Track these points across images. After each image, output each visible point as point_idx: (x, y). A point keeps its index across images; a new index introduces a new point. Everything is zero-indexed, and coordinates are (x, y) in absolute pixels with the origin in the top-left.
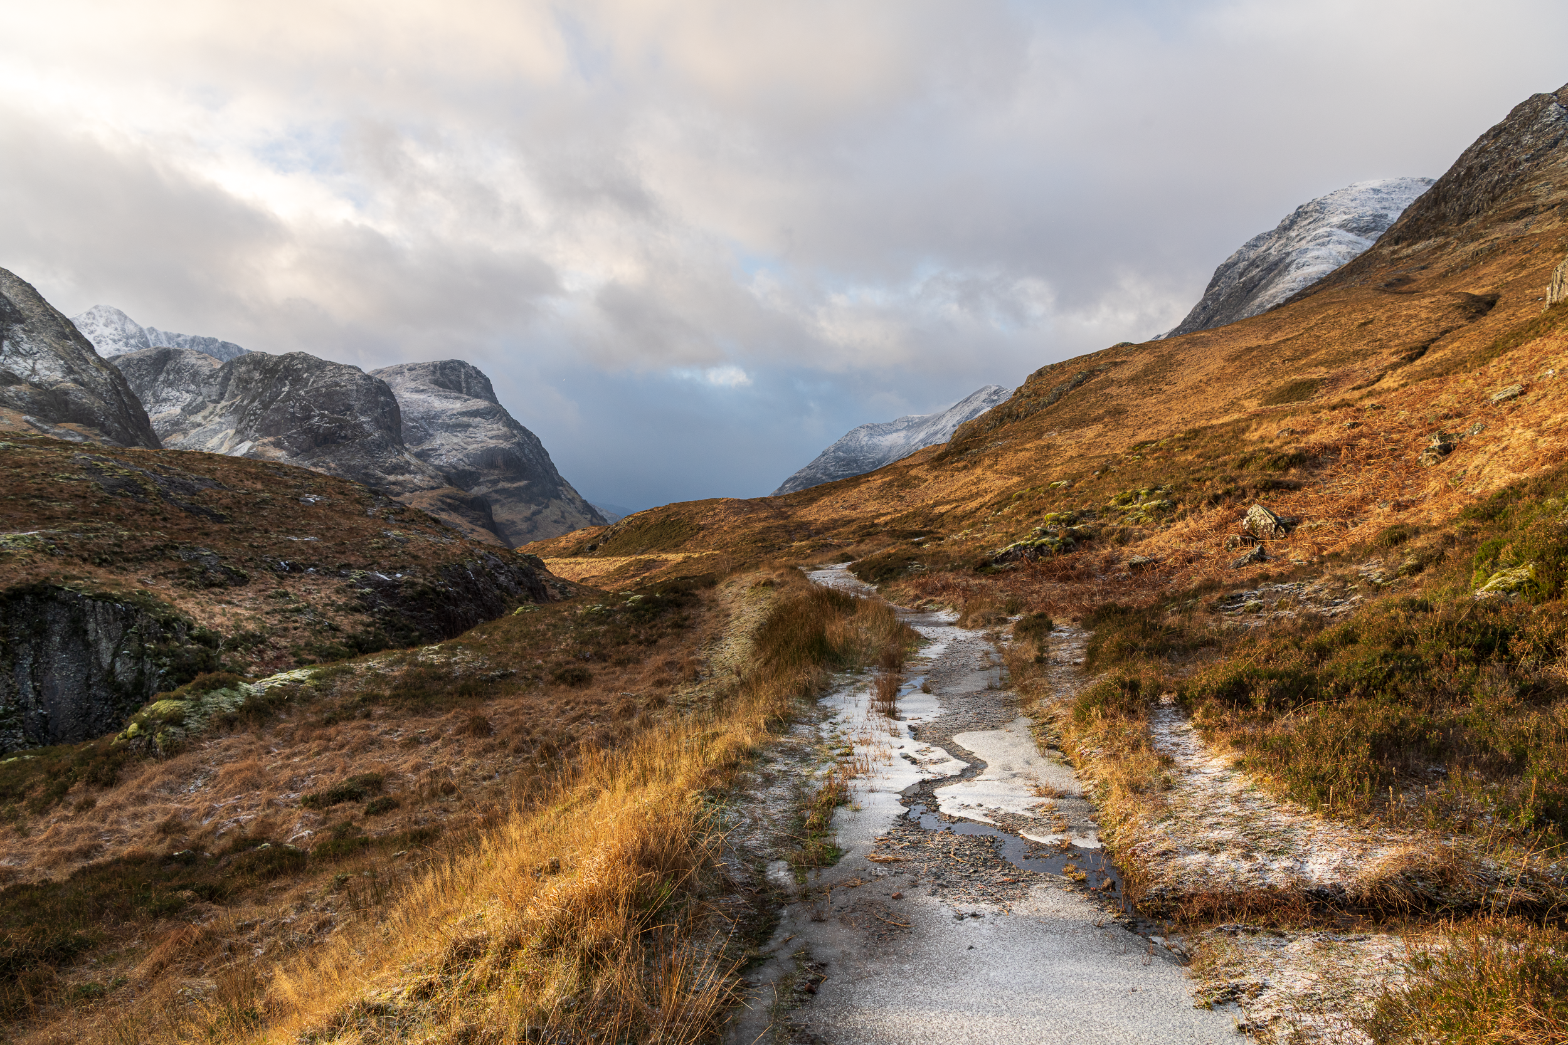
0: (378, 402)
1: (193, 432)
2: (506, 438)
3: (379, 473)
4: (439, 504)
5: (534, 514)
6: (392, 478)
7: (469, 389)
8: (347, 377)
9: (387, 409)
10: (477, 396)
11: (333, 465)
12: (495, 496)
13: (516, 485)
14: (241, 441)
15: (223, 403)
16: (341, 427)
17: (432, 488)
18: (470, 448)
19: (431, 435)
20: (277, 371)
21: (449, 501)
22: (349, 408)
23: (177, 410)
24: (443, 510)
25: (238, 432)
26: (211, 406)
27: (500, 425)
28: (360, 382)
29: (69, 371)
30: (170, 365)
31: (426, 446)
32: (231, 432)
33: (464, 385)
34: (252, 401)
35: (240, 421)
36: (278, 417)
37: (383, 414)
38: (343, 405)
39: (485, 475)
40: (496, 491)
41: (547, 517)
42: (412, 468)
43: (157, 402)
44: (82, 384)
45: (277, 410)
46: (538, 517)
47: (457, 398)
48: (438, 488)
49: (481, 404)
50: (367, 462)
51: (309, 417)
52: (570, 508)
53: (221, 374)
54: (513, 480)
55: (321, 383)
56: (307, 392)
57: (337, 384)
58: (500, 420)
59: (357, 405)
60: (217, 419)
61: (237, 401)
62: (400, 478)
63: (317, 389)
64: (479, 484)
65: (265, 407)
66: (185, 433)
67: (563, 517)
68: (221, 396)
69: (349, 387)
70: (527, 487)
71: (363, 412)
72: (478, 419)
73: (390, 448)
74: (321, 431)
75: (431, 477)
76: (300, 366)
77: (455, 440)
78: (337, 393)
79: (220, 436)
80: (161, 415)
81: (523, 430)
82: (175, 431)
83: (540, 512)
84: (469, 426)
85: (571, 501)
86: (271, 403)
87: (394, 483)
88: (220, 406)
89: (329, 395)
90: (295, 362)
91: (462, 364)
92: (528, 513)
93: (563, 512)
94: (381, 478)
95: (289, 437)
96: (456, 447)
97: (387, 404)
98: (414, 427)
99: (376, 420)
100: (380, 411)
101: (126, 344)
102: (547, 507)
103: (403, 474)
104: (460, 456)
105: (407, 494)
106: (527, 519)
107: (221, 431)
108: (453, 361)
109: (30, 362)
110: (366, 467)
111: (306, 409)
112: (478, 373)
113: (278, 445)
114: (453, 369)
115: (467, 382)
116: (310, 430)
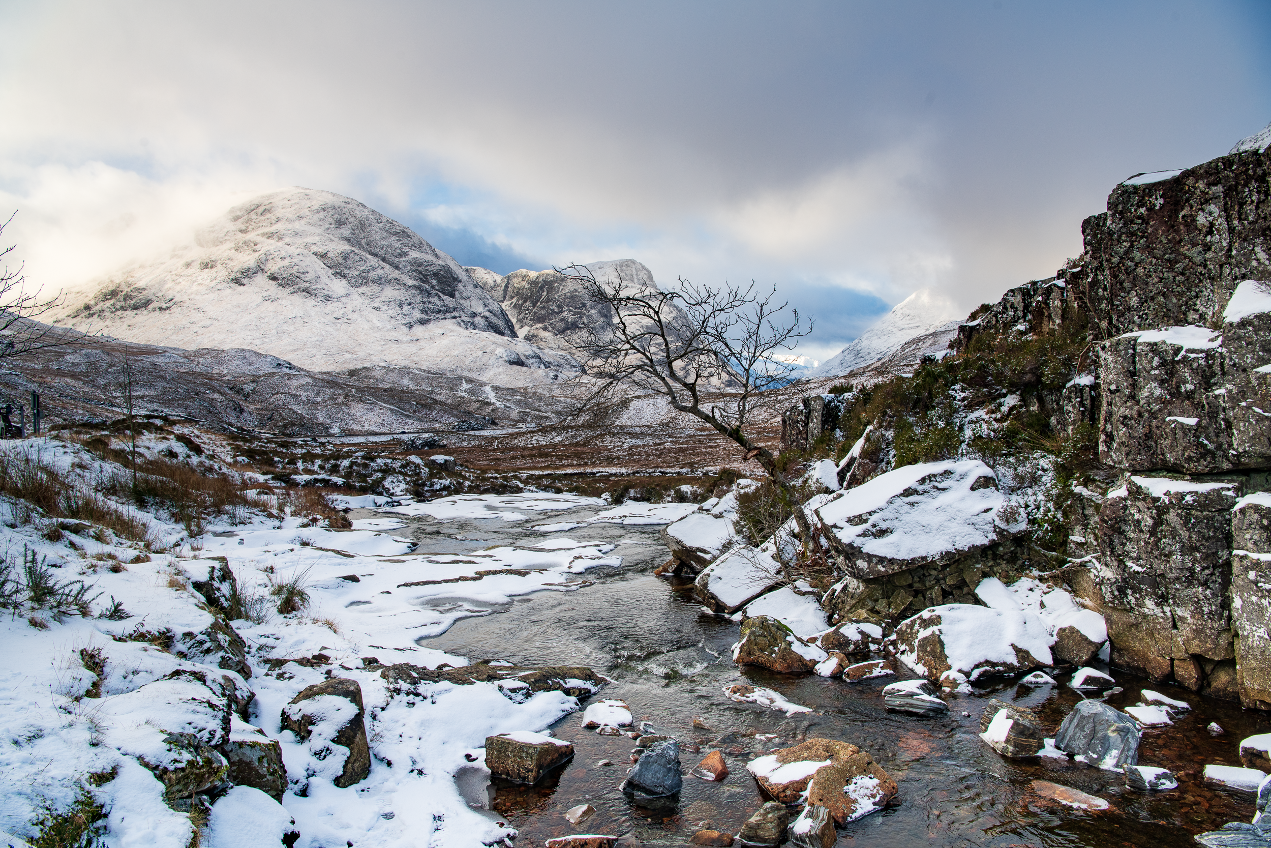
7: (638, 279)
10: (644, 285)
14: (522, 327)
15: (506, 302)
16: (581, 317)
20: (538, 283)
22: (584, 305)
25: (519, 321)
29: (485, 306)
33: (635, 276)
34: (525, 301)
35: (519, 313)
36: (543, 312)
37: (602, 308)
38: (581, 303)
45: (544, 308)
47: (633, 287)
49: (648, 291)
51: (562, 312)
53: (503, 284)
55: (567, 291)
56: (559, 296)
57: (576, 290)
59: (589, 303)
61: (514, 300)
63: (565, 294)
65: (534, 305)
68: (504, 297)
69: (583, 292)
74: (569, 320)
76: (552, 279)
78: (577, 296)
86: (537, 302)
89: (572, 297)
90: (549, 277)
91: (633, 262)
95: (551, 324)
99: (600, 312)
104: (638, 327)
108: (627, 261)
111: (559, 306)
112: (643, 267)
113: (545, 329)
114: (628, 266)
115: (637, 275)
116: (562, 320)
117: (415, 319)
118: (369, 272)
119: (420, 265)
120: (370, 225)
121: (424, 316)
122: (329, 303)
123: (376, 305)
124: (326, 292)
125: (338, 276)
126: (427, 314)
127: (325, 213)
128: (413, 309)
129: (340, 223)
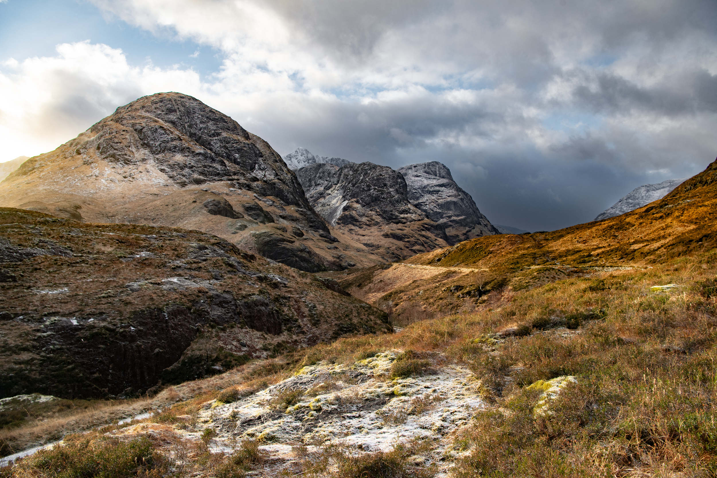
0: (397, 182)
1: (327, 197)
2: (455, 196)
3: (397, 214)
4: (422, 227)
5: (467, 232)
6: (402, 216)
7: (440, 174)
8: (385, 171)
9: (401, 185)
10: (443, 177)
11: (378, 210)
12: (450, 223)
13: (460, 218)
14: (344, 201)
15: (339, 185)
16: (382, 194)
17: (419, 220)
18: (439, 201)
19: (423, 196)
20: (358, 170)
21: (426, 226)
22: (385, 185)
23: (322, 189)
24: (423, 230)
25: (343, 197)
26: (334, 186)
27: (453, 190)
28: (390, 173)
30: (321, 170)
31: (420, 201)
32: (341, 197)
33: (438, 172)
34: (349, 184)
35: (344, 192)
36: (357, 190)
37: (400, 188)
38: (383, 184)
39: (446, 213)
40: (451, 221)
41: (474, 233)
42: (411, 211)
43: (316, 185)
44: (281, 180)
45: (358, 187)
46: (469, 233)
47: (434, 179)
48: (422, 220)
49: (445, 181)
50: (392, 209)
51: (369, 190)
52: (485, 229)
53: (338, 173)
54: (458, 216)
55: (375, 175)
56: (369, 179)
57: (381, 175)
58: (453, 188)
59: (389, 184)
60: (336, 192)
61: (343, 184)
62: (406, 216)
63: (373, 178)
64: (442, 218)
65: (353, 186)
66: (324, 197)
67: (481, 233)
68: (338, 181)
69: (386, 176)
70: (464, 219)
71: (391, 187)
72: (443, 188)
73: (402, 202)
74: (374, 195)
75: (419, 215)
76: (367, 168)
77: (433, 198)
78: (381, 179)
79: (337, 198)
80: (317, 191)
81: (464, 192)
82: (321, 197)
83: (470, 231)
84: (439, 191)
85: (486, 225)
86: (355, 184)
87: (403, 218)
88: (337, 186)
89: (378, 180)
90: (365, 166)
91: (437, 163)
92: (464, 231)
93: (481, 231)
94: (397, 216)
95: (362, 198)
96: (433, 201)
97: (402, 183)
98: (415, 192)
99: (396, 190)
100: (398, 186)
101: (308, 162)
102: (474, 228)
103: (407, 214)
104: (435, 205)
105: (408, 223)
106: (464, 234)
107: (337, 197)
108: (433, 162)
109: (264, 172)
110: (392, 211)
111: (368, 186)
112: (444, 166)
113: (357, 202)
114: (433, 165)
115: (439, 171)
116: (370, 195)
117: (191, 179)
118: (168, 142)
119: (228, 143)
120: (195, 113)
121: (202, 177)
122: (126, 166)
123: (163, 168)
124: (126, 157)
125: (145, 146)
126: (206, 175)
127: (161, 104)
128: (193, 171)
129: (170, 111)
